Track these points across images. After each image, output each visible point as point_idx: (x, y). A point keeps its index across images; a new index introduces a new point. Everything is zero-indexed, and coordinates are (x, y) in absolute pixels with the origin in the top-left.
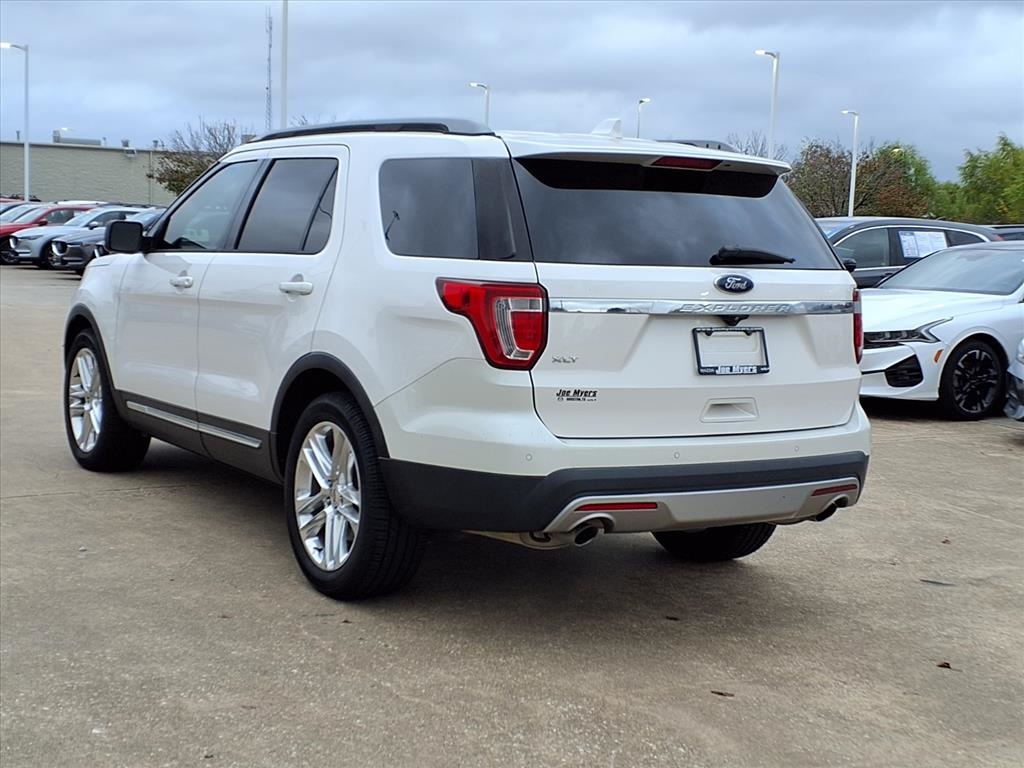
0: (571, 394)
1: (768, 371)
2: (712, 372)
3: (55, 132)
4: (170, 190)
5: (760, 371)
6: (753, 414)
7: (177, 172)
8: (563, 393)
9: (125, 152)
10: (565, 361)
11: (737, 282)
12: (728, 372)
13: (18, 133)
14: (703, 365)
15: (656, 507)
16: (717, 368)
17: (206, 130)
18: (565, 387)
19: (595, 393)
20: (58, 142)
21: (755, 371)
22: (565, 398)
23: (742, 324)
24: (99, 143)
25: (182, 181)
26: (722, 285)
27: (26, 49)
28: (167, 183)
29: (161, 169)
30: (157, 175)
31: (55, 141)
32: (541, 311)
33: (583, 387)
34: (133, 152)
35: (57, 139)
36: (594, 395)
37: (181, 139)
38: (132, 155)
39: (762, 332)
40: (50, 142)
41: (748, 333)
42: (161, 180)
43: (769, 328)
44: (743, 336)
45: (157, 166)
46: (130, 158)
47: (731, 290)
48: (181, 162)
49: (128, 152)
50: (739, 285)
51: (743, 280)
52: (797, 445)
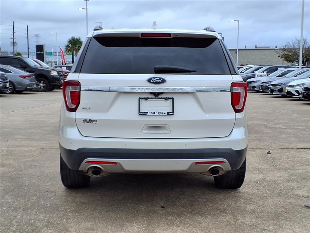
0: (88, 121)
1: (173, 114)
2: (145, 114)
3: (256, 45)
4: (285, 60)
5: (168, 114)
6: (168, 131)
7: (287, 54)
8: (85, 120)
9: (276, 50)
10: (86, 109)
11: (157, 79)
12: (153, 114)
13: (245, 46)
14: (141, 111)
15: (117, 164)
16: (147, 113)
17: (297, 40)
18: (86, 118)
19: (96, 120)
20: (256, 48)
21: (166, 114)
22: (86, 122)
23: (160, 96)
24: (269, 47)
25: (288, 57)
26: (150, 81)
27: (238, 21)
28: (284, 58)
29: (282, 54)
30: (281, 56)
31: (255, 48)
32: (78, 91)
33: (92, 118)
34: (278, 49)
35: (256, 47)
36: (96, 121)
37: (290, 44)
38: (278, 50)
39: (173, 99)
40: (254, 48)
41: (166, 99)
42: (282, 57)
43: (176, 98)
44: (164, 101)
45: (281, 53)
46: (277, 51)
47: (154, 83)
48: (289, 51)
49: (276, 49)
50: (158, 81)
51: (160, 79)
52: (186, 144)
